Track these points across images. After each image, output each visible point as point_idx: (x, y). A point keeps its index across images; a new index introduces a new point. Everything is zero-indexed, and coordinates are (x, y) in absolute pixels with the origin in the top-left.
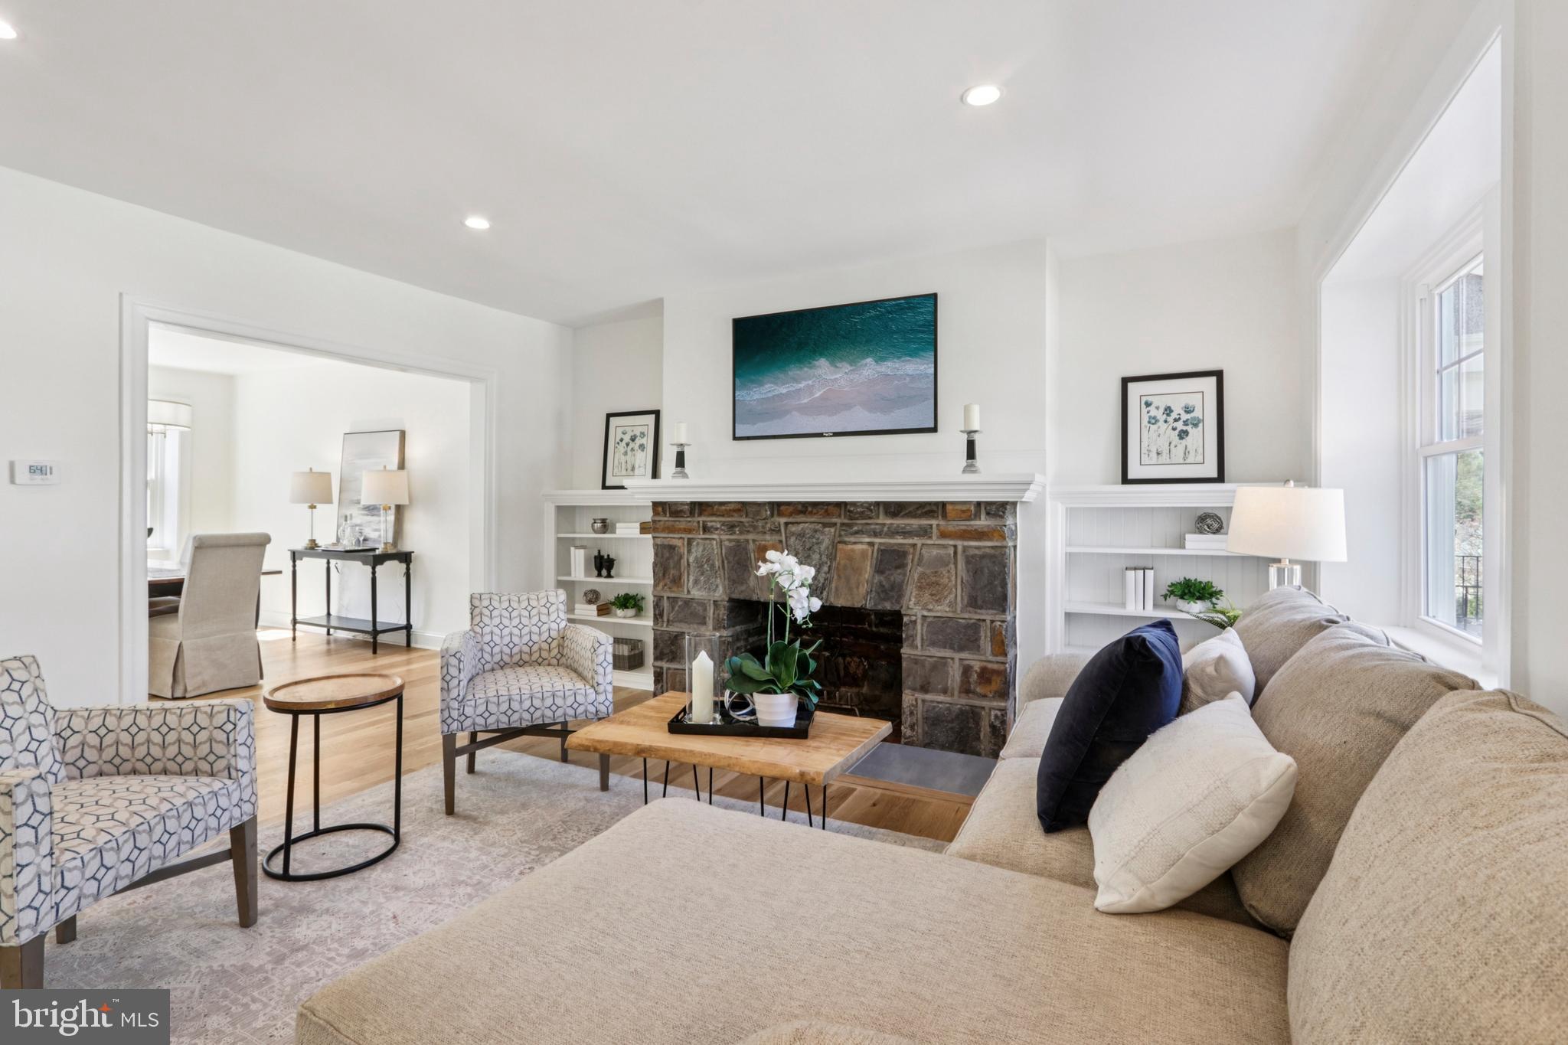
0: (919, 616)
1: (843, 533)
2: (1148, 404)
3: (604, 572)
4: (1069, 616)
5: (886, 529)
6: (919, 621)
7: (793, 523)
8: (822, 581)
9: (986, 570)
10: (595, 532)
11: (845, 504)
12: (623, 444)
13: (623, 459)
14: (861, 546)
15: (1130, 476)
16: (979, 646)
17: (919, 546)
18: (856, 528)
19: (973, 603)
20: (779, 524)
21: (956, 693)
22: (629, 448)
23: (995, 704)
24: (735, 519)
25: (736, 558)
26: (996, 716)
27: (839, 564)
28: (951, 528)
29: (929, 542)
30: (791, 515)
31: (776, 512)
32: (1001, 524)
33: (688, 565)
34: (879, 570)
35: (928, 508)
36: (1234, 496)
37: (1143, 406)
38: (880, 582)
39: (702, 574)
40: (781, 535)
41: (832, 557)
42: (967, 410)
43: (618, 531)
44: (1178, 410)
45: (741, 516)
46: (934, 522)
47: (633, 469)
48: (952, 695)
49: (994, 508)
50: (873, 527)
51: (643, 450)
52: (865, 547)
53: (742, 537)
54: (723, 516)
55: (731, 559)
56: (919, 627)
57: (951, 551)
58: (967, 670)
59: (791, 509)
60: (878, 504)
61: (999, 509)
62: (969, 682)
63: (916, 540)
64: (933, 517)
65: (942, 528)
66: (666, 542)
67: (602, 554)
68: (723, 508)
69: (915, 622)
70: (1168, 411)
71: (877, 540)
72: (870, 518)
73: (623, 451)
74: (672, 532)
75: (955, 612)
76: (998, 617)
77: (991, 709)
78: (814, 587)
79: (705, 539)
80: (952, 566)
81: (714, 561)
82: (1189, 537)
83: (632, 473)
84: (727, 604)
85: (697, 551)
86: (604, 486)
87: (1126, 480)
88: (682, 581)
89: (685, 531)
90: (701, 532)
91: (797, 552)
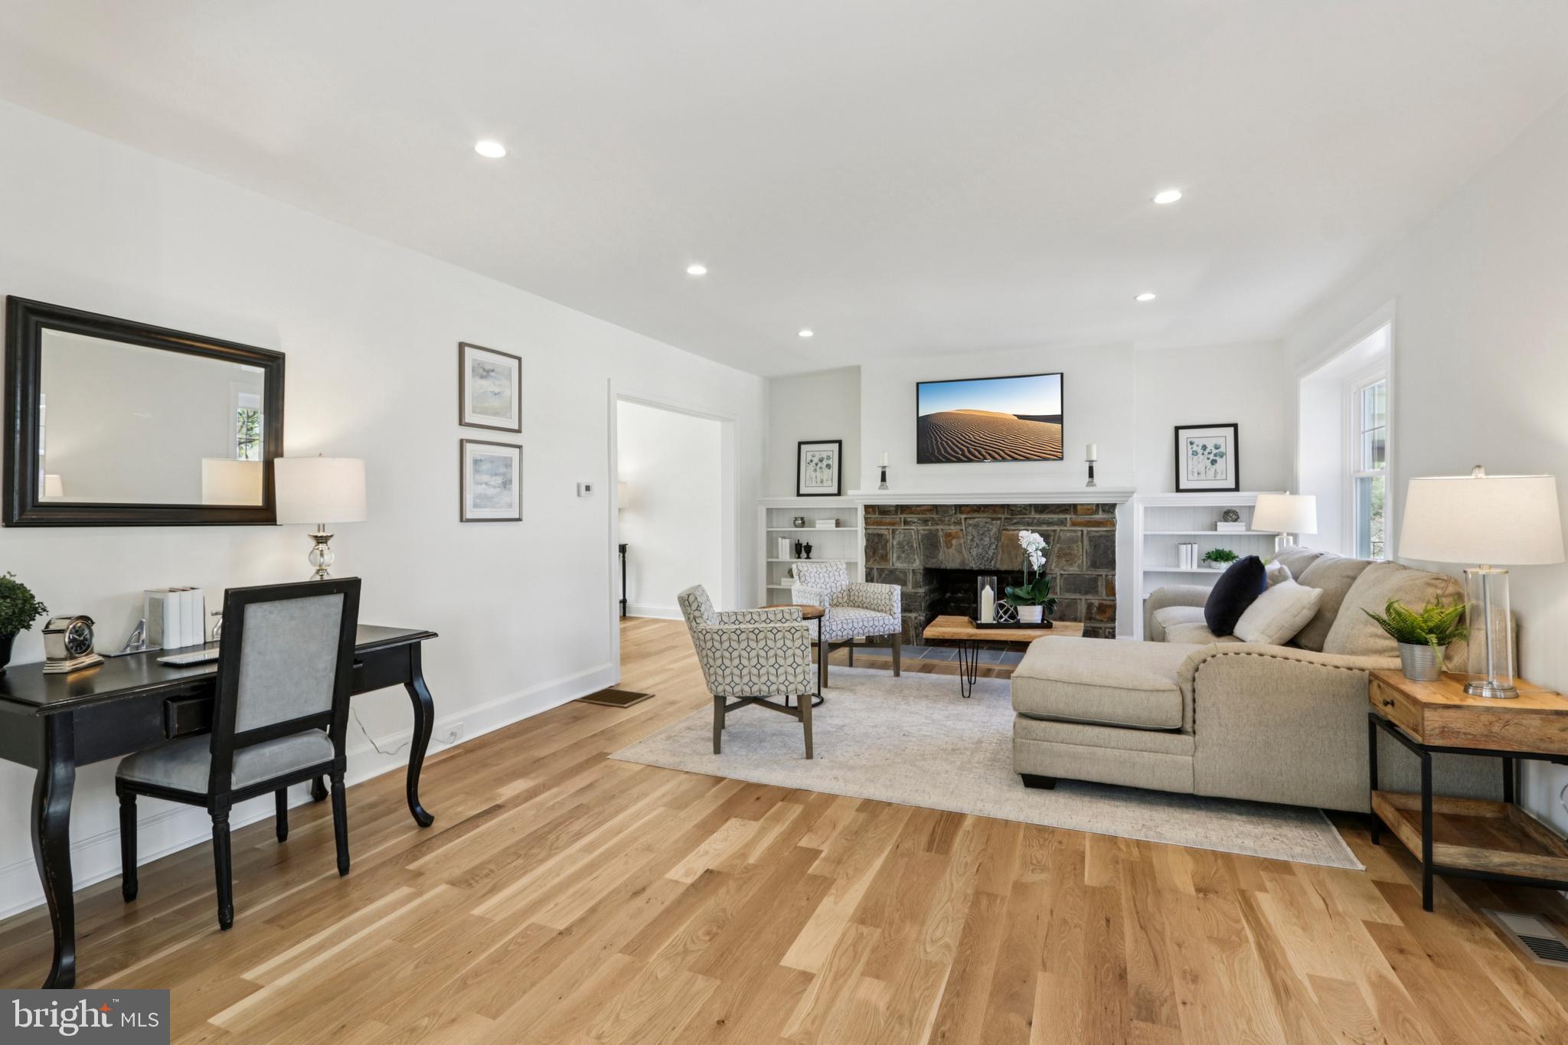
0: (1058, 574)
1: (1006, 524)
2: (1192, 443)
3: (804, 554)
4: (1145, 573)
5: (1035, 521)
6: (1058, 578)
7: (970, 518)
8: (991, 554)
9: (1103, 545)
10: (796, 526)
11: (1008, 505)
12: (814, 463)
13: (813, 474)
14: (1018, 532)
15: (1181, 487)
16: (1097, 591)
17: (1058, 531)
18: (1015, 521)
19: (1094, 565)
20: (961, 519)
21: (1083, 620)
22: (818, 466)
23: (1109, 625)
24: (928, 516)
25: (930, 542)
26: (1109, 632)
27: (1003, 543)
28: (1079, 520)
29: (1065, 528)
30: (968, 513)
31: (958, 511)
32: (1112, 516)
35: (1064, 508)
36: (1256, 500)
37: (1189, 445)
39: (904, 552)
40: (962, 526)
41: (998, 539)
42: (1089, 448)
43: (817, 526)
44: (1210, 447)
45: (933, 514)
46: (1068, 516)
47: (822, 482)
48: (1081, 622)
49: (1107, 508)
50: (1027, 520)
51: (829, 469)
53: (933, 528)
54: (918, 514)
55: (925, 542)
56: (1058, 580)
57: (1079, 534)
58: (1090, 606)
59: (968, 509)
60: (1030, 505)
61: (1110, 508)
62: (1091, 613)
63: (1056, 528)
64: (1067, 513)
65: (1073, 520)
66: (875, 532)
67: (801, 542)
68: (920, 509)
69: (1055, 578)
70: (1204, 447)
71: (1030, 528)
72: (1025, 514)
73: (813, 469)
74: (880, 525)
75: (1082, 570)
76: (1110, 573)
77: (1105, 628)
78: (986, 558)
79: (905, 529)
80: (1080, 543)
81: (912, 544)
82: (1219, 524)
83: (821, 485)
84: (922, 571)
85: (899, 537)
86: (799, 495)
87: (1178, 490)
88: (888, 557)
89: (890, 524)
90: (903, 525)
91: (973, 537)
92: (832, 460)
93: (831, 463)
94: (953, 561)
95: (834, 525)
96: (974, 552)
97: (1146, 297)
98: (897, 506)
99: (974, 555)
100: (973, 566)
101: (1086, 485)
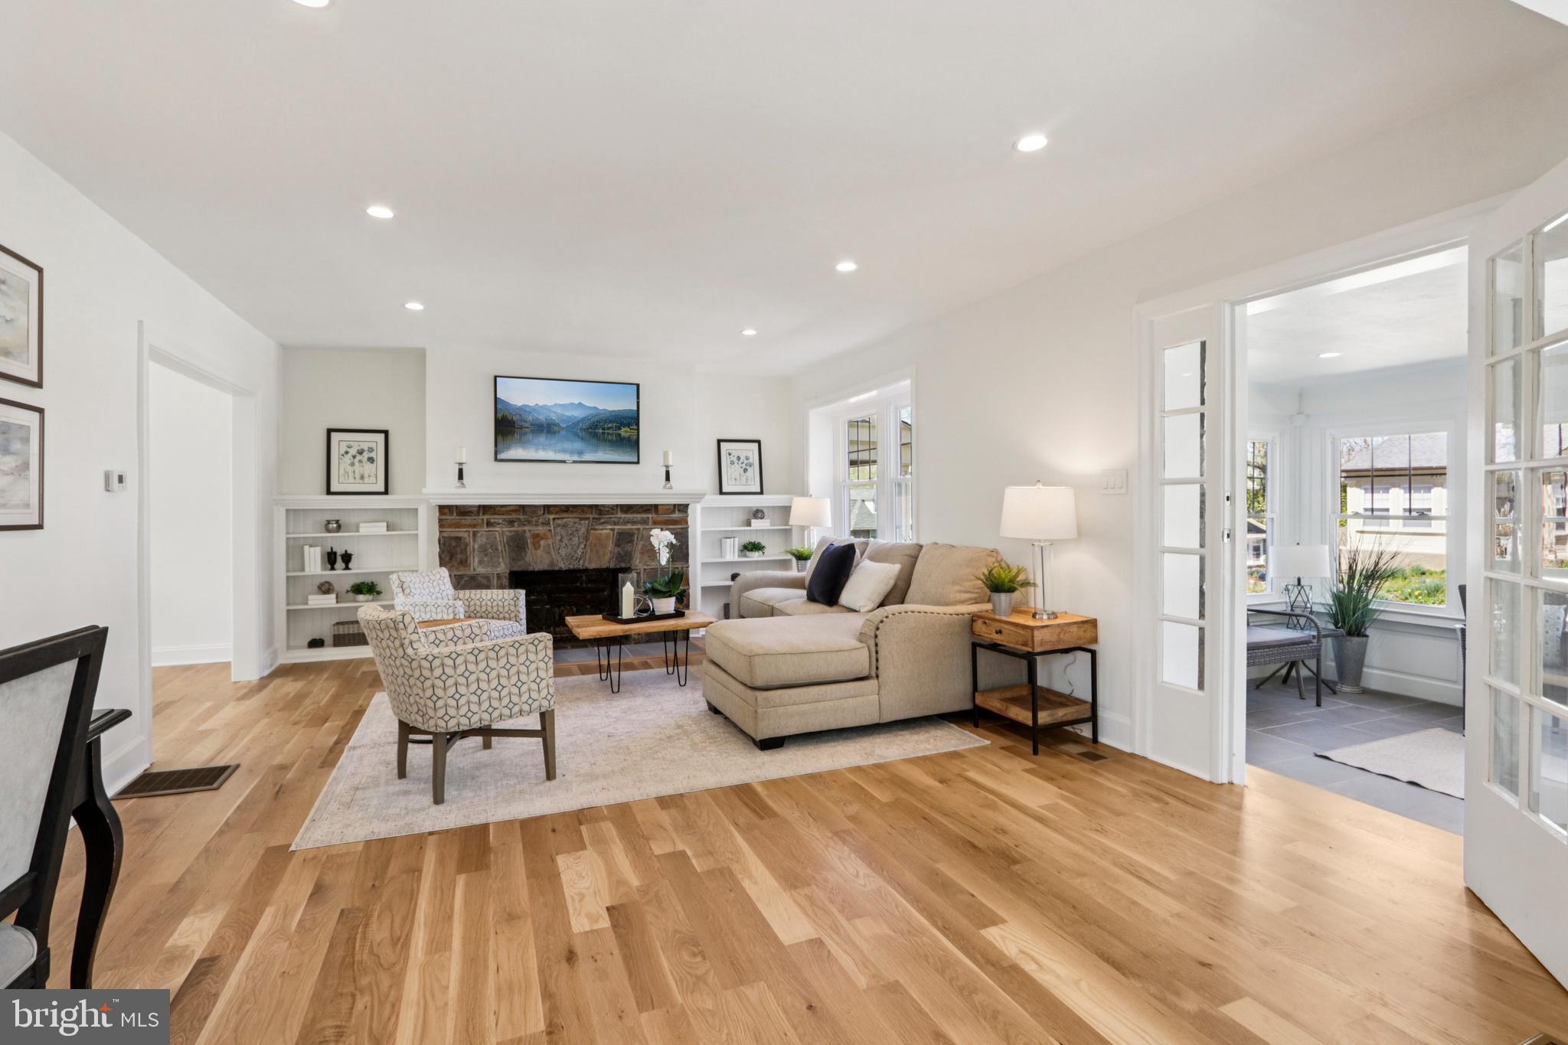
0: (642, 569)
1: (594, 524)
2: (730, 454)
3: (340, 564)
4: (703, 564)
5: (621, 520)
6: (642, 572)
7: (558, 519)
8: (580, 554)
10: (328, 531)
11: (597, 506)
12: (349, 455)
13: (350, 469)
14: (606, 531)
15: (724, 491)
17: (641, 529)
18: (602, 521)
19: (674, 560)
20: (549, 520)
22: (356, 460)
24: (514, 516)
25: (516, 543)
27: (591, 542)
28: (660, 519)
29: (647, 527)
30: (557, 513)
31: (546, 512)
32: (686, 515)
34: (617, 545)
35: (646, 508)
38: (619, 552)
39: (486, 555)
40: (550, 526)
41: (587, 538)
42: (666, 454)
43: (360, 530)
44: (742, 458)
45: (519, 514)
46: (650, 516)
47: (362, 477)
51: (372, 463)
52: (608, 531)
53: (520, 529)
54: (503, 514)
55: (511, 544)
56: (642, 575)
59: (557, 509)
60: (617, 505)
61: (683, 508)
63: (639, 526)
64: (649, 513)
65: (654, 519)
66: (452, 535)
67: (334, 550)
68: (504, 509)
70: (739, 458)
71: (616, 527)
72: (613, 514)
73: (349, 462)
74: (459, 527)
76: (685, 566)
78: (575, 558)
79: (489, 531)
81: (497, 546)
82: (753, 521)
83: (361, 482)
84: (507, 575)
85: (481, 540)
86: (329, 492)
87: (721, 493)
88: (468, 562)
89: (470, 526)
90: (485, 526)
91: (562, 538)
92: (374, 452)
93: (375, 457)
94: (541, 562)
95: (385, 529)
96: (563, 552)
97: (749, 332)
98: (479, 506)
99: (563, 555)
100: (563, 565)
101: (665, 487)
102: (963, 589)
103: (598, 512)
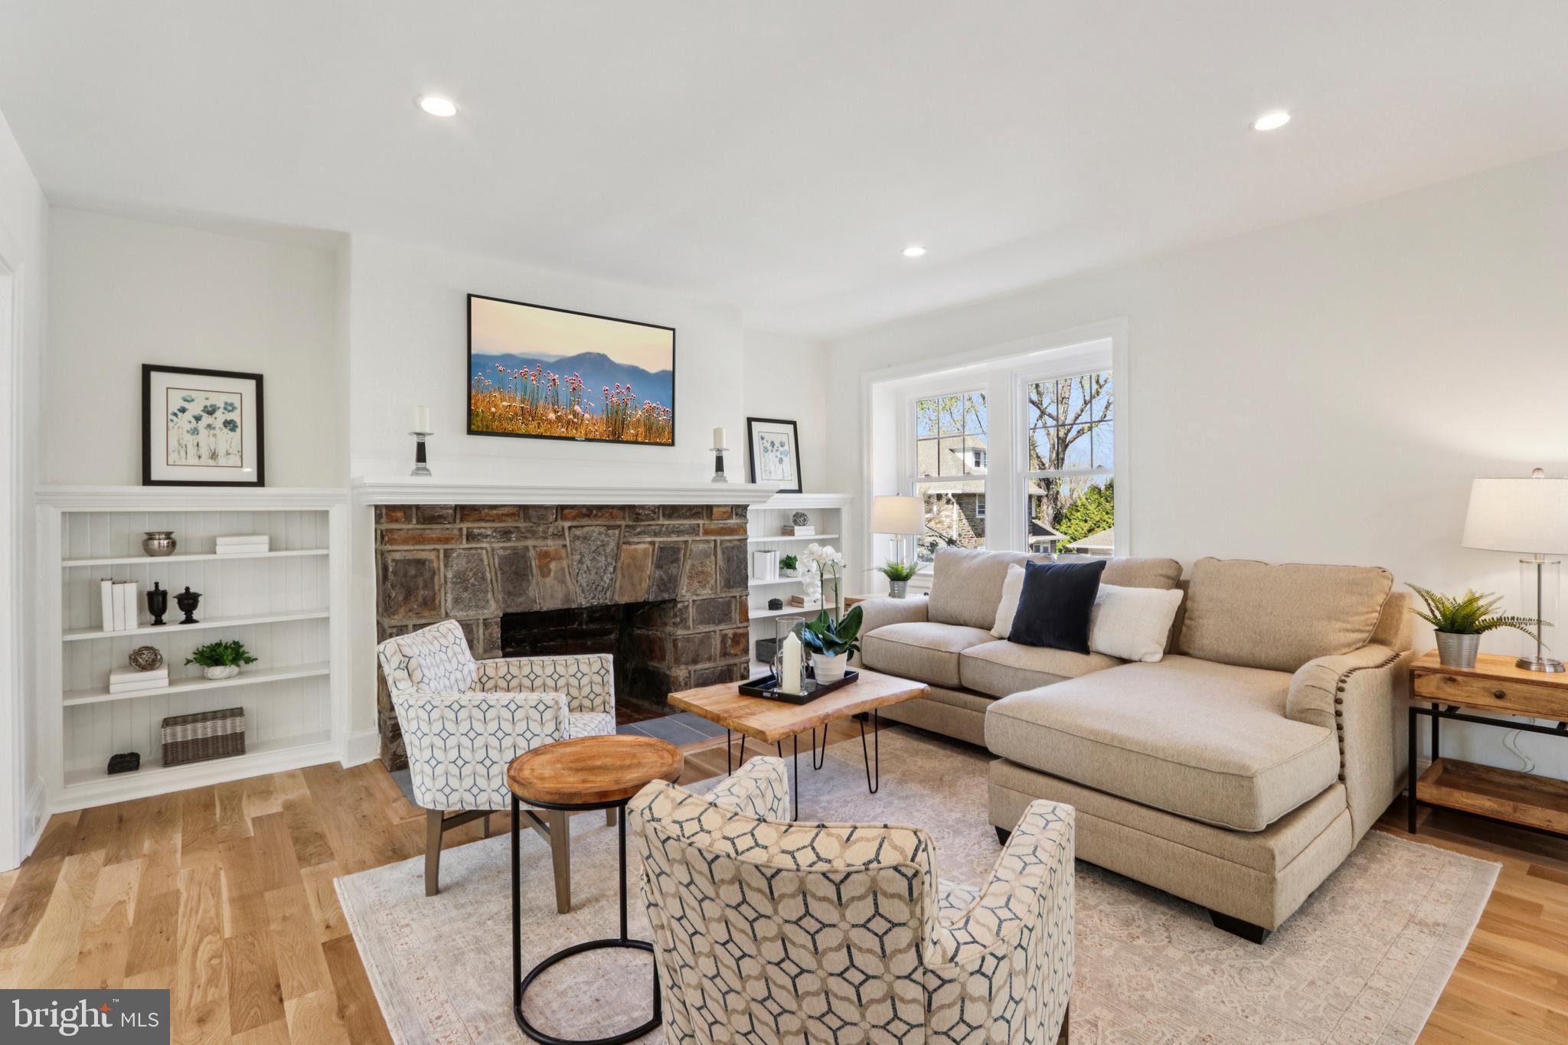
0: (690, 601)
1: (627, 534)
3: (174, 613)
5: (664, 529)
6: (691, 605)
7: (576, 527)
8: (608, 581)
9: (735, 558)
10: (150, 553)
11: (632, 507)
12: (188, 416)
13: (189, 440)
14: (642, 545)
16: (731, 618)
17: (689, 542)
18: (639, 530)
19: (728, 585)
20: (563, 528)
21: (718, 657)
22: (202, 424)
24: (509, 524)
25: (513, 568)
27: (623, 563)
28: (713, 527)
29: (698, 538)
30: (574, 518)
31: (559, 516)
32: (744, 521)
33: (446, 582)
34: (659, 567)
37: (760, 438)
38: (661, 576)
39: (466, 589)
40: (565, 539)
41: (617, 558)
42: (717, 433)
44: (777, 443)
45: (519, 521)
46: (701, 522)
47: (214, 456)
48: (715, 660)
49: (740, 510)
50: (654, 527)
52: (646, 546)
53: (520, 544)
54: (493, 521)
55: (506, 569)
56: (691, 610)
57: (713, 545)
58: (724, 637)
59: (575, 512)
60: (659, 507)
61: (742, 511)
62: (724, 648)
63: (689, 538)
64: (699, 518)
65: (706, 527)
66: (409, 556)
67: (161, 588)
68: (495, 512)
69: (688, 606)
70: (773, 444)
71: (657, 539)
72: (653, 520)
73: (187, 427)
75: (716, 593)
76: (742, 593)
77: (741, 663)
78: (600, 588)
79: (471, 548)
80: (713, 557)
81: (484, 574)
82: (796, 528)
83: (211, 462)
84: (499, 620)
85: (459, 563)
86: (147, 480)
88: (437, 602)
89: (439, 540)
90: (464, 541)
91: (582, 556)
92: (238, 412)
93: (238, 420)
94: (552, 596)
95: (266, 547)
96: (583, 580)
98: (456, 508)
99: (584, 584)
100: (582, 601)
101: (715, 480)
102: (1349, 626)
103: (633, 515)
